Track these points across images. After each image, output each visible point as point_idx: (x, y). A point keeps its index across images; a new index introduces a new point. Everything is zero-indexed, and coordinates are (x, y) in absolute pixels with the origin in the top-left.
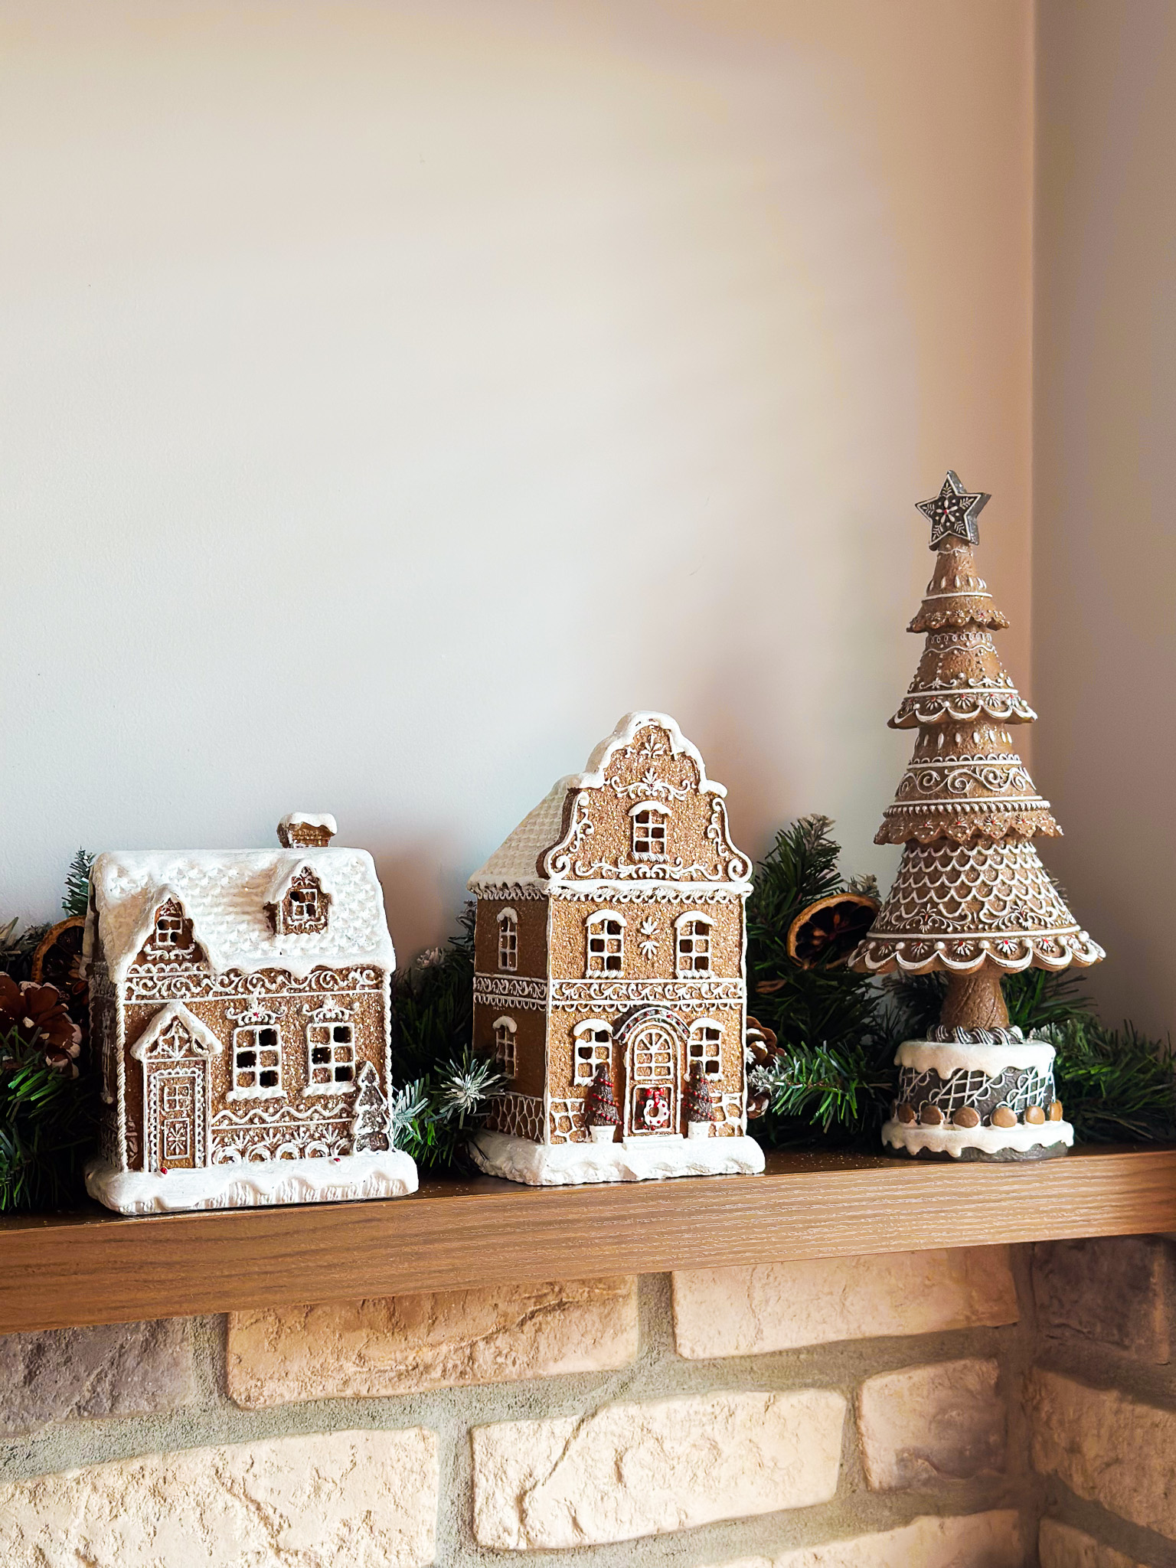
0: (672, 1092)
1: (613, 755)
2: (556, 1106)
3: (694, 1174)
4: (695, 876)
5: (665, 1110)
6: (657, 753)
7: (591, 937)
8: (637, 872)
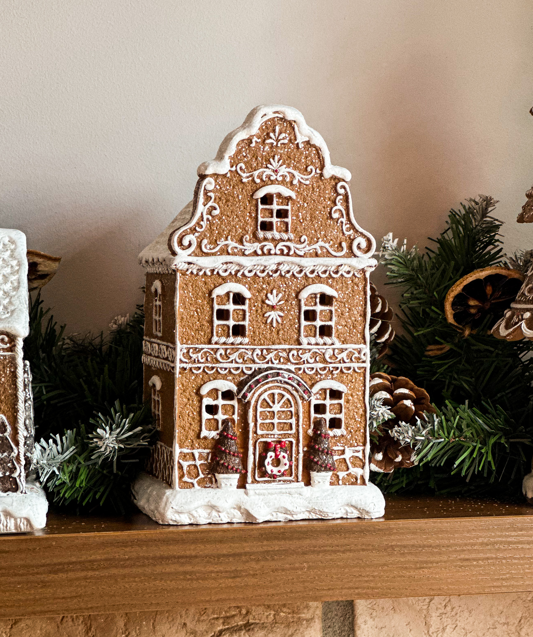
0: (294, 445)
1: (238, 145)
2: (184, 456)
3: (315, 518)
4: (319, 252)
5: (286, 461)
6: (282, 141)
7: (216, 307)
8: (262, 249)
